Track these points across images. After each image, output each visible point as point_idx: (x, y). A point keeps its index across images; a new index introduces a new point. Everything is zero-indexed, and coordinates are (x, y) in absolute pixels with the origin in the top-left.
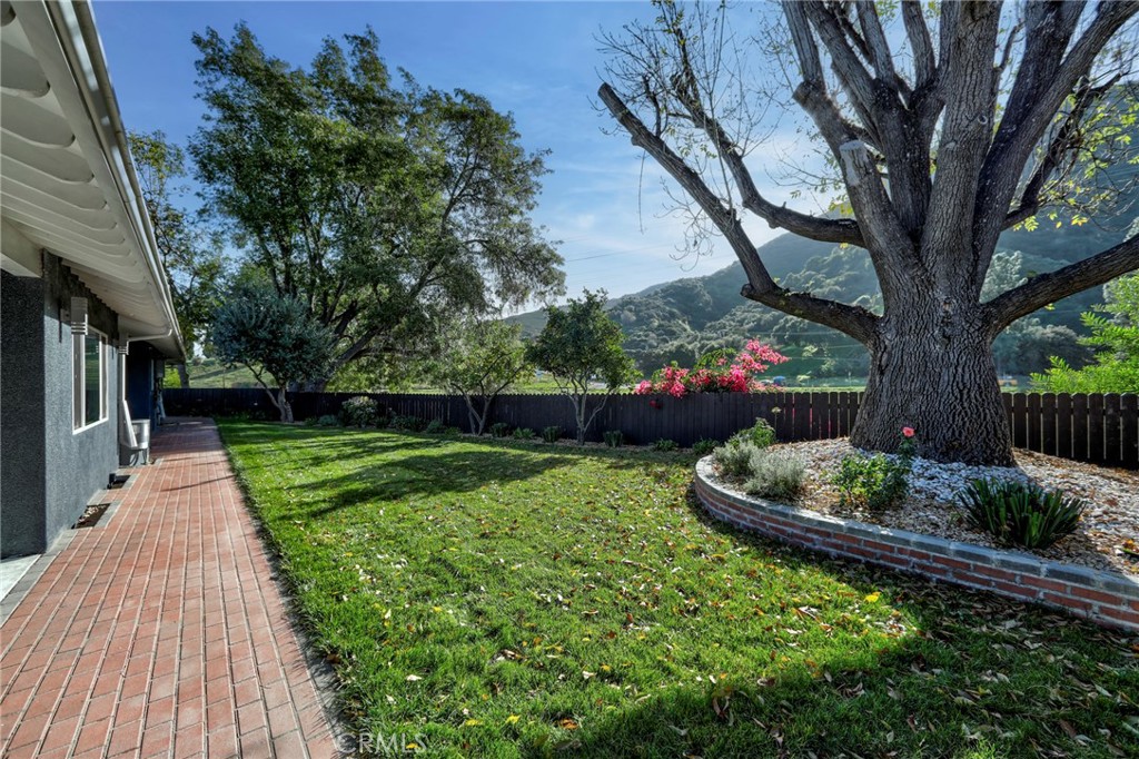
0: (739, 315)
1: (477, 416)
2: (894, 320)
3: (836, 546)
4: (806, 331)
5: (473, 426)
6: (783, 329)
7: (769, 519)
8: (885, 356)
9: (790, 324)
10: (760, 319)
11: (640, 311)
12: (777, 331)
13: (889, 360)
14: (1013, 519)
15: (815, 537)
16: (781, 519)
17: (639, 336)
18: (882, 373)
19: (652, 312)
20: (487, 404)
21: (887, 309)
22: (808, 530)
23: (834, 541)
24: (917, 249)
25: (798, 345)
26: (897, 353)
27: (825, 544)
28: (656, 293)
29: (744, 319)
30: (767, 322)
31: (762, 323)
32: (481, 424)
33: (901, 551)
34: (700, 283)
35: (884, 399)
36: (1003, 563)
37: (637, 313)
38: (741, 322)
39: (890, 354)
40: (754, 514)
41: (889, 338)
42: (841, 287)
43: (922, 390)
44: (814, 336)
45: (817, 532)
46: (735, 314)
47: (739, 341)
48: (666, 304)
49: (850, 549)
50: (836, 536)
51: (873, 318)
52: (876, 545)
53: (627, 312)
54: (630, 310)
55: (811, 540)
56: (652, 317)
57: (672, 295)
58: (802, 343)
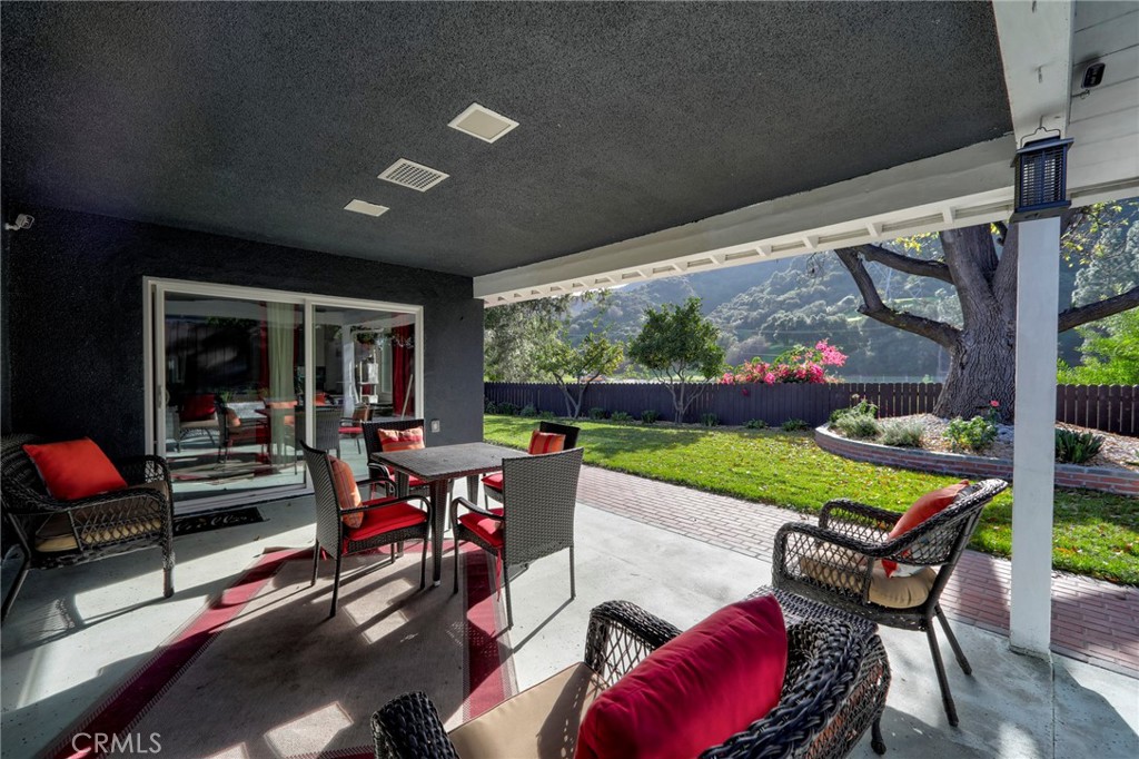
0: (726, 312)
1: (574, 402)
2: (972, 333)
3: (956, 469)
4: (794, 329)
5: (569, 412)
6: (771, 327)
7: (907, 458)
8: (965, 357)
9: (779, 322)
10: (746, 317)
11: (627, 306)
12: (765, 328)
13: (968, 359)
14: (1066, 447)
15: (943, 465)
16: (917, 456)
17: (626, 332)
18: (963, 368)
19: (639, 307)
20: (581, 392)
21: (965, 326)
22: (938, 461)
23: (956, 466)
24: (991, 287)
25: (786, 343)
26: (974, 354)
27: (950, 469)
28: (642, 288)
29: (731, 317)
30: (755, 319)
31: (749, 320)
32: (577, 409)
33: (1001, 468)
34: (686, 280)
35: (964, 385)
36: (1064, 469)
37: (623, 308)
38: (728, 319)
39: (969, 356)
40: (895, 455)
41: (969, 344)
42: (826, 287)
43: (992, 380)
44: (803, 335)
45: (945, 462)
46: (721, 311)
47: (728, 338)
48: (652, 299)
49: (967, 470)
50: (958, 463)
51: (956, 331)
52: (985, 466)
53: (613, 307)
54: (617, 305)
55: (941, 467)
56: (639, 312)
57: (658, 291)
58: (790, 341)
